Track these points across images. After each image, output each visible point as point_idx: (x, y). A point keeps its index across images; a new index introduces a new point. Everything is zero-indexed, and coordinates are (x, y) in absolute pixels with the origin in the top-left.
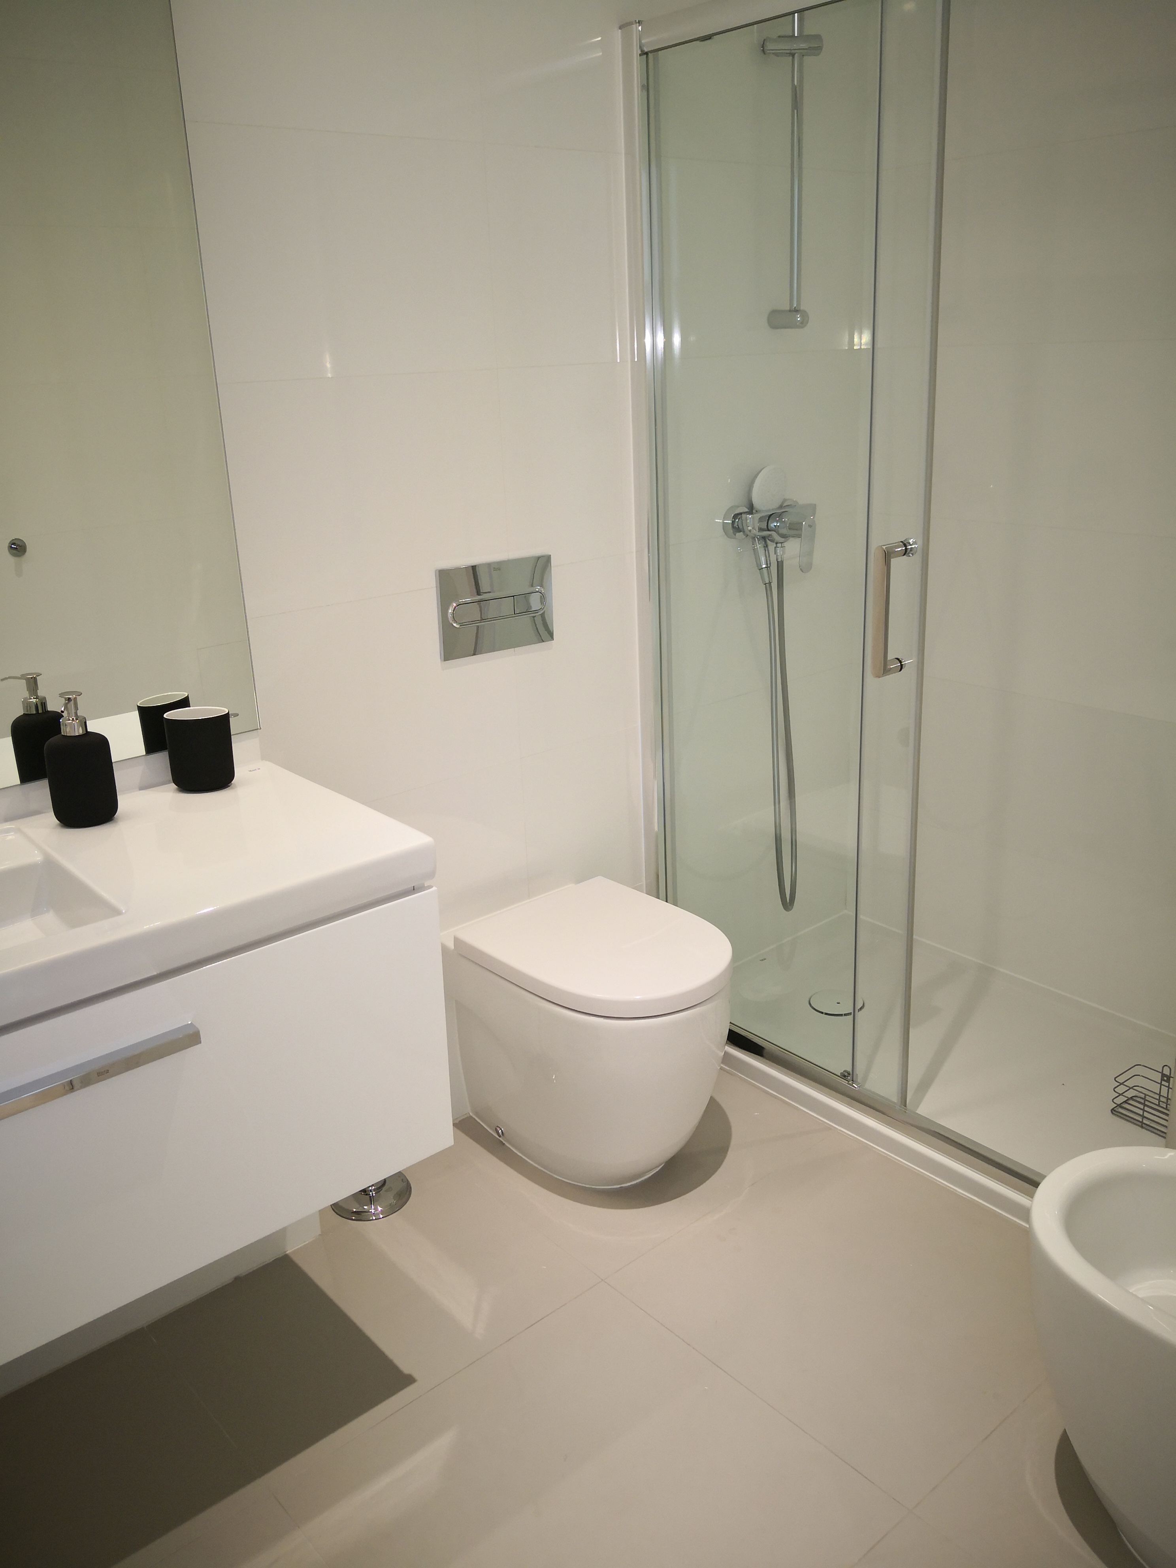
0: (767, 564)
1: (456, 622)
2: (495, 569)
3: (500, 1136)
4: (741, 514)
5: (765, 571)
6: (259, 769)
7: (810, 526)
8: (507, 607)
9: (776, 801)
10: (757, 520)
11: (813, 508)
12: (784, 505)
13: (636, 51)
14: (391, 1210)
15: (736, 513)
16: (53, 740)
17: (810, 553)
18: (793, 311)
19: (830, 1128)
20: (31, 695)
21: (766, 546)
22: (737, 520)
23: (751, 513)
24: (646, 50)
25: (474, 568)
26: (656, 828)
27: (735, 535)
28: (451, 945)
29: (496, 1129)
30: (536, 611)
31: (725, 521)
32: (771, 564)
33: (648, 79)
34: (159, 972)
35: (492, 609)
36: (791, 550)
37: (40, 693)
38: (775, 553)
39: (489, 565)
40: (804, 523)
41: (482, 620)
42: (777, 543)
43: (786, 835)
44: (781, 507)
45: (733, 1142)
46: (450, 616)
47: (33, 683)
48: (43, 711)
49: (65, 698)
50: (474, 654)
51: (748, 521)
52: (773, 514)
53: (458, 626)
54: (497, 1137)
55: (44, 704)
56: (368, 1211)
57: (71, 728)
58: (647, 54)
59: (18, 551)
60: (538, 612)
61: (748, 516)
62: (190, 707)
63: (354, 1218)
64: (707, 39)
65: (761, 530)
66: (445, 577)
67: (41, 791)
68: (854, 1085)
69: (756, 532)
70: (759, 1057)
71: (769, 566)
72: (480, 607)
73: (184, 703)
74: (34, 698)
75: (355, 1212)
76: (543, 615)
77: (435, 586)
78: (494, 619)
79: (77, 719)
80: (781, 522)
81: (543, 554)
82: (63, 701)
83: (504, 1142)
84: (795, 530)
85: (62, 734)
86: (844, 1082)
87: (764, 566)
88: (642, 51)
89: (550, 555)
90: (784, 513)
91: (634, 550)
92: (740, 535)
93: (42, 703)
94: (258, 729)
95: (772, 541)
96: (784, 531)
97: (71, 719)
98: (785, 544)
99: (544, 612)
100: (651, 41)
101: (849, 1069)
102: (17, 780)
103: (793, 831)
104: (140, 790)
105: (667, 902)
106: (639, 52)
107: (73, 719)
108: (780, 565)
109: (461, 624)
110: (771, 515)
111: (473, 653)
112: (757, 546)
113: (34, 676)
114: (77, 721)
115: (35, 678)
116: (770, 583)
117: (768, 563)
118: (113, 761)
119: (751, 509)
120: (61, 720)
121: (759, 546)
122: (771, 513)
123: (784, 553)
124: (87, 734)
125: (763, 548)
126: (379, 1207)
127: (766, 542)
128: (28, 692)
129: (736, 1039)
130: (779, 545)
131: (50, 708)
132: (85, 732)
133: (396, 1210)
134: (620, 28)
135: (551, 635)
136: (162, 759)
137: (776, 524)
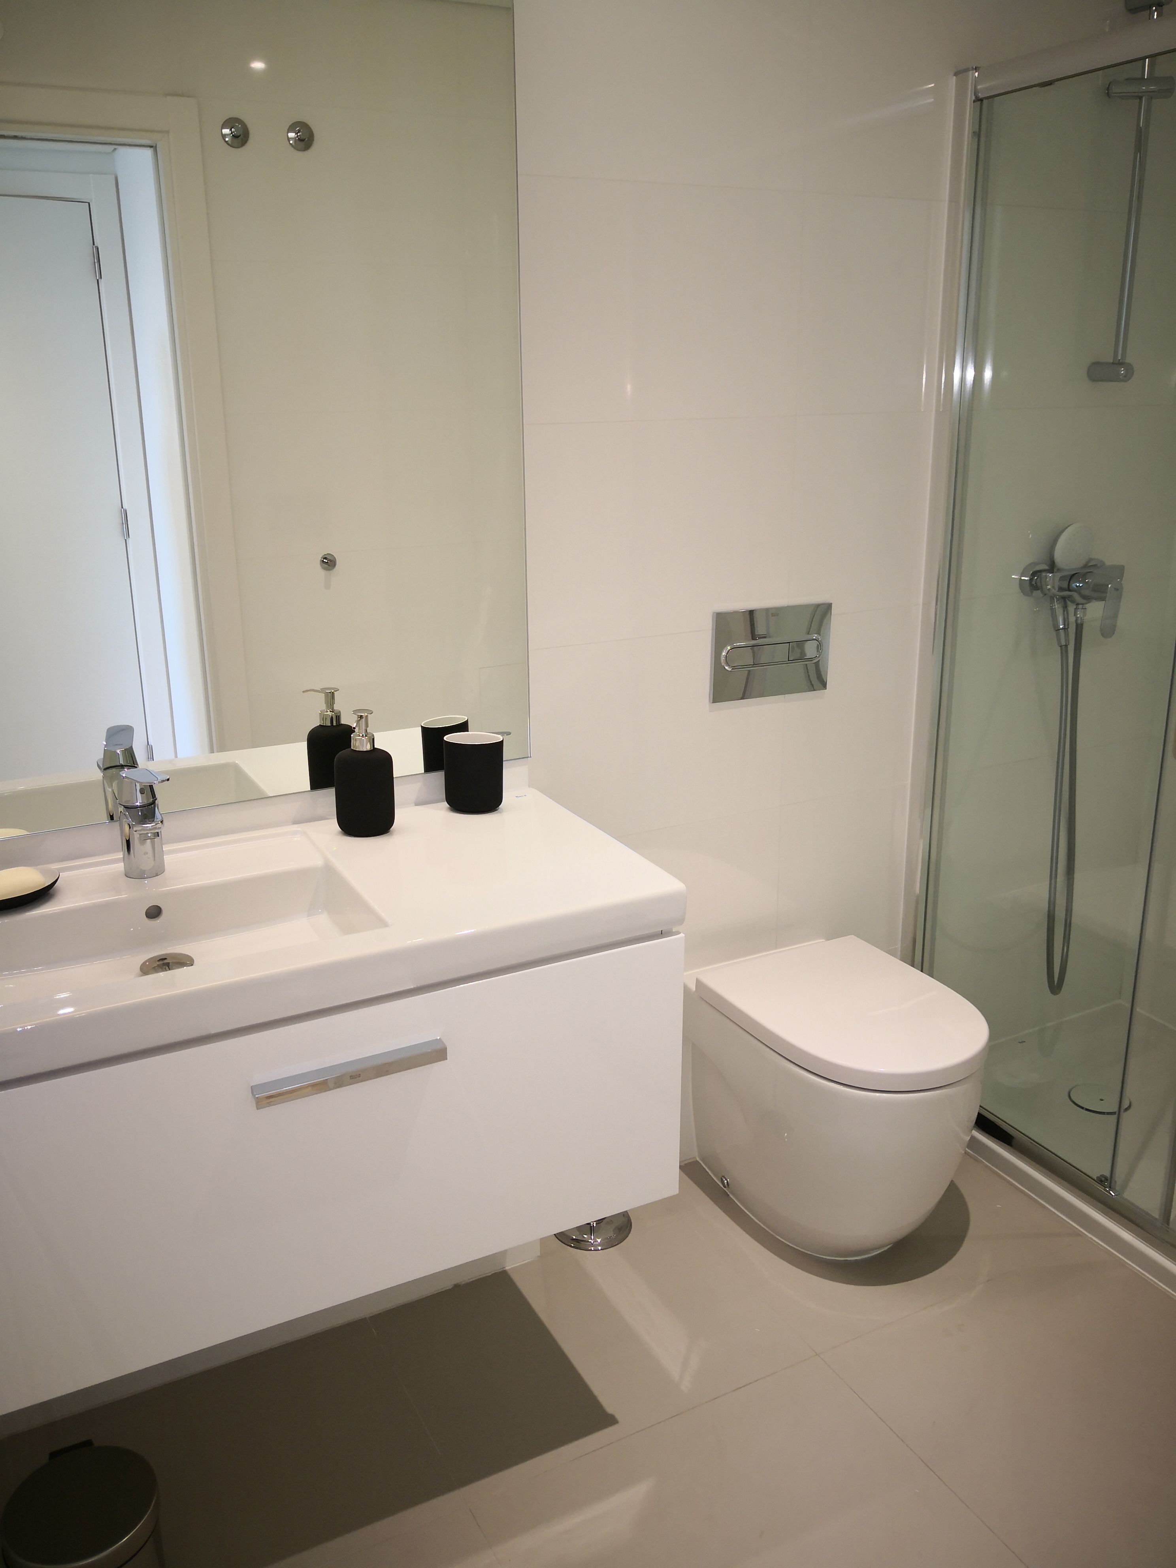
0: (1064, 625)
1: (728, 665)
2: (773, 615)
3: (725, 1187)
4: (1040, 571)
5: (1062, 632)
6: (525, 796)
7: (1117, 590)
8: (781, 653)
9: (1053, 875)
10: (1057, 579)
11: (1121, 570)
12: (1090, 564)
13: (970, 97)
14: (609, 1244)
15: (1035, 570)
16: (343, 753)
17: (1115, 616)
18: (1116, 364)
19: (1079, 1234)
20: (328, 707)
21: (1065, 607)
22: (1036, 578)
23: (1052, 572)
24: (980, 95)
25: (751, 613)
26: (917, 891)
27: (1032, 593)
28: (693, 987)
29: (722, 1179)
30: (811, 659)
31: (1023, 578)
32: (1070, 626)
33: (980, 126)
34: (415, 986)
35: (765, 655)
36: (1094, 611)
37: (336, 707)
38: (1075, 614)
39: (767, 610)
40: (1110, 586)
41: (754, 665)
42: (1078, 604)
43: (1060, 913)
44: (1086, 566)
45: (971, 1231)
46: (723, 659)
47: (331, 697)
48: (337, 724)
49: (358, 715)
50: (742, 698)
51: (1047, 580)
52: (1076, 573)
53: (730, 669)
54: (722, 1186)
55: (338, 718)
56: (587, 1240)
57: (360, 742)
58: (981, 100)
59: (329, 565)
60: (812, 661)
61: (1048, 574)
62: (468, 731)
63: (572, 1245)
64: (1049, 85)
65: (1061, 589)
66: (722, 622)
67: (328, 798)
68: (1111, 1192)
69: (1055, 591)
70: (1009, 1146)
71: (1066, 627)
72: (754, 653)
73: (463, 727)
74: (330, 711)
75: (575, 1239)
76: (817, 665)
77: (711, 628)
78: (768, 664)
79: (366, 736)
80: (1083, 582)
81: (823, 602)
82: (355, 718)
83: (729, 1193)
84: (1099, 592)
85: (352, 748)
86: (1101, 1188)
87: (1061, 627)
88: (976, 97)
89: (831, 604)
90: (1089, 574)
91: (921, 601)
92: (1038, 593)
93: (337, 716)
94: (528, 757)
95: (1073, 601)
96: (1087, 592)
97: (361, 735)
98: (1087, 606)
99: (819, 661)
100: (986, 87)
101: (1108, 1174)
102: (308, 787)
103: (1069, 910)
104: (416, 805)
105: (922, 971)
106: (974, 98)
107: (363, 735)
108: (1079, 627)
109: (734, 668)
110: (1073, 575)
111: (741, 696)
112: (1055, 605)
113: (333, 691)
114: (367, 738)
115: (333, 692)
116: (1066, 646)
117: (1066, 624)
118: (394, 776)
119: (1052, 567)
120: (352, 735)
121: (1057, 606)
122: (1075, 573)
123: (1085, 615)
124: (374, 750)
125: (1062, 609)
126: (598, 1240)
127: (1065, 603)
128: (325, 705)
129: (984, 1123)
130: (1080, 606)
131: (343, 721)
132: (372, 749)
133: (614, 1244)
134: (956, 74)
135: (824, 685)
136: (438, 778)
137: (1078, 585)
